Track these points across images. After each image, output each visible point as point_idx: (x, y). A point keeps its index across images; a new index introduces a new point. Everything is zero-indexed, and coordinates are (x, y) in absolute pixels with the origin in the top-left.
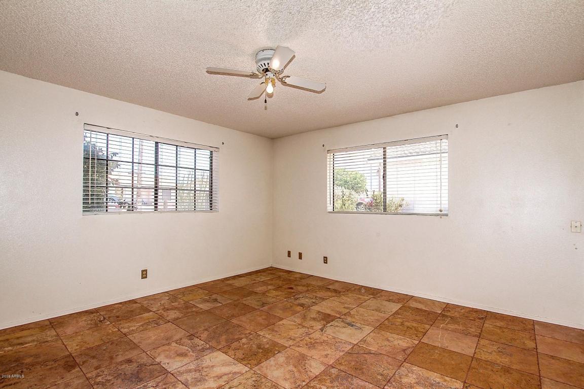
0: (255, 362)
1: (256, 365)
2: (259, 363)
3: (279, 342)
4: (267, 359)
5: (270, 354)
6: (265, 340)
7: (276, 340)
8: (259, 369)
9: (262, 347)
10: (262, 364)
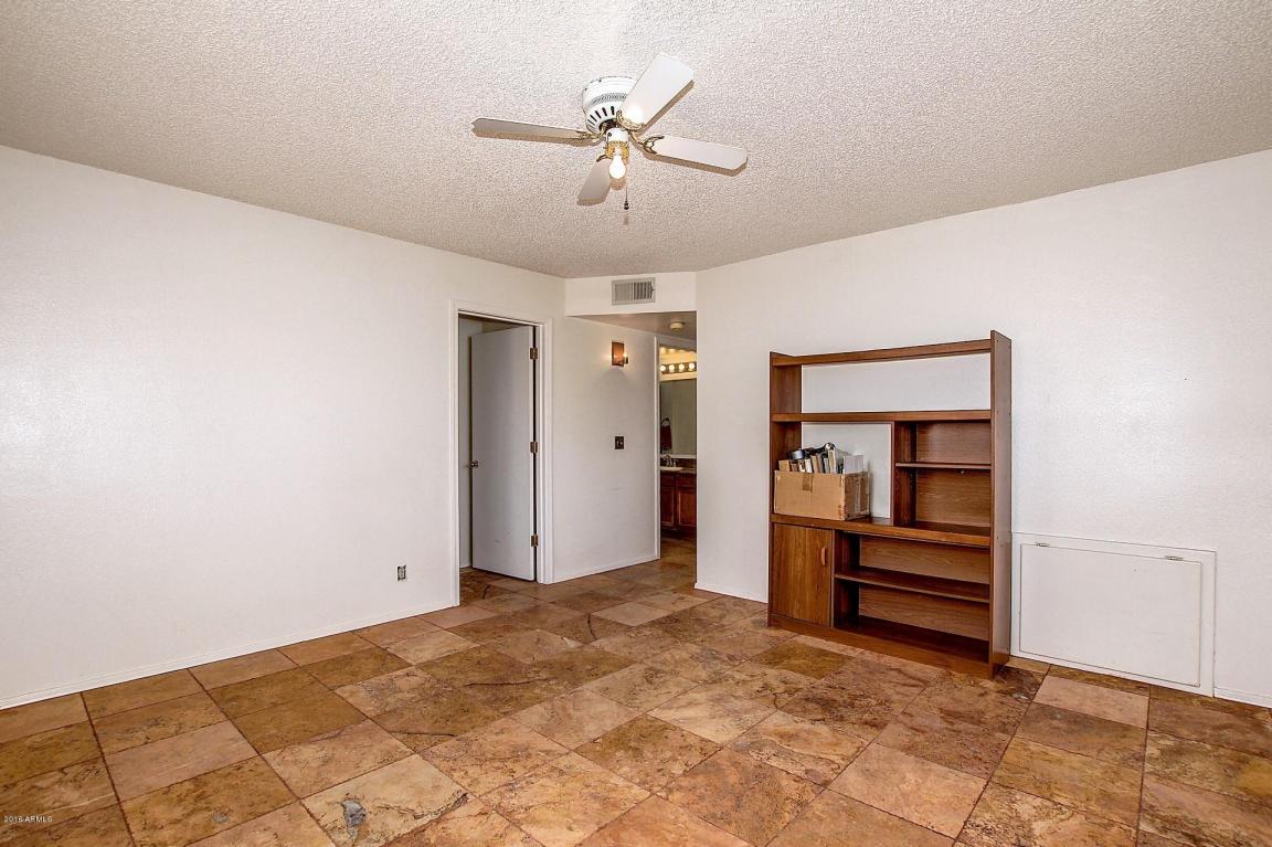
0: (640, 723)
1: (637, 719)
2: (633, 721)
3: (590, 763)
4: (619, 728)
5: (612, 737)
6: (626, 769)
7: (599, 769)
8: (631, 713)
9: (630, 752)
10: (627, 720)
